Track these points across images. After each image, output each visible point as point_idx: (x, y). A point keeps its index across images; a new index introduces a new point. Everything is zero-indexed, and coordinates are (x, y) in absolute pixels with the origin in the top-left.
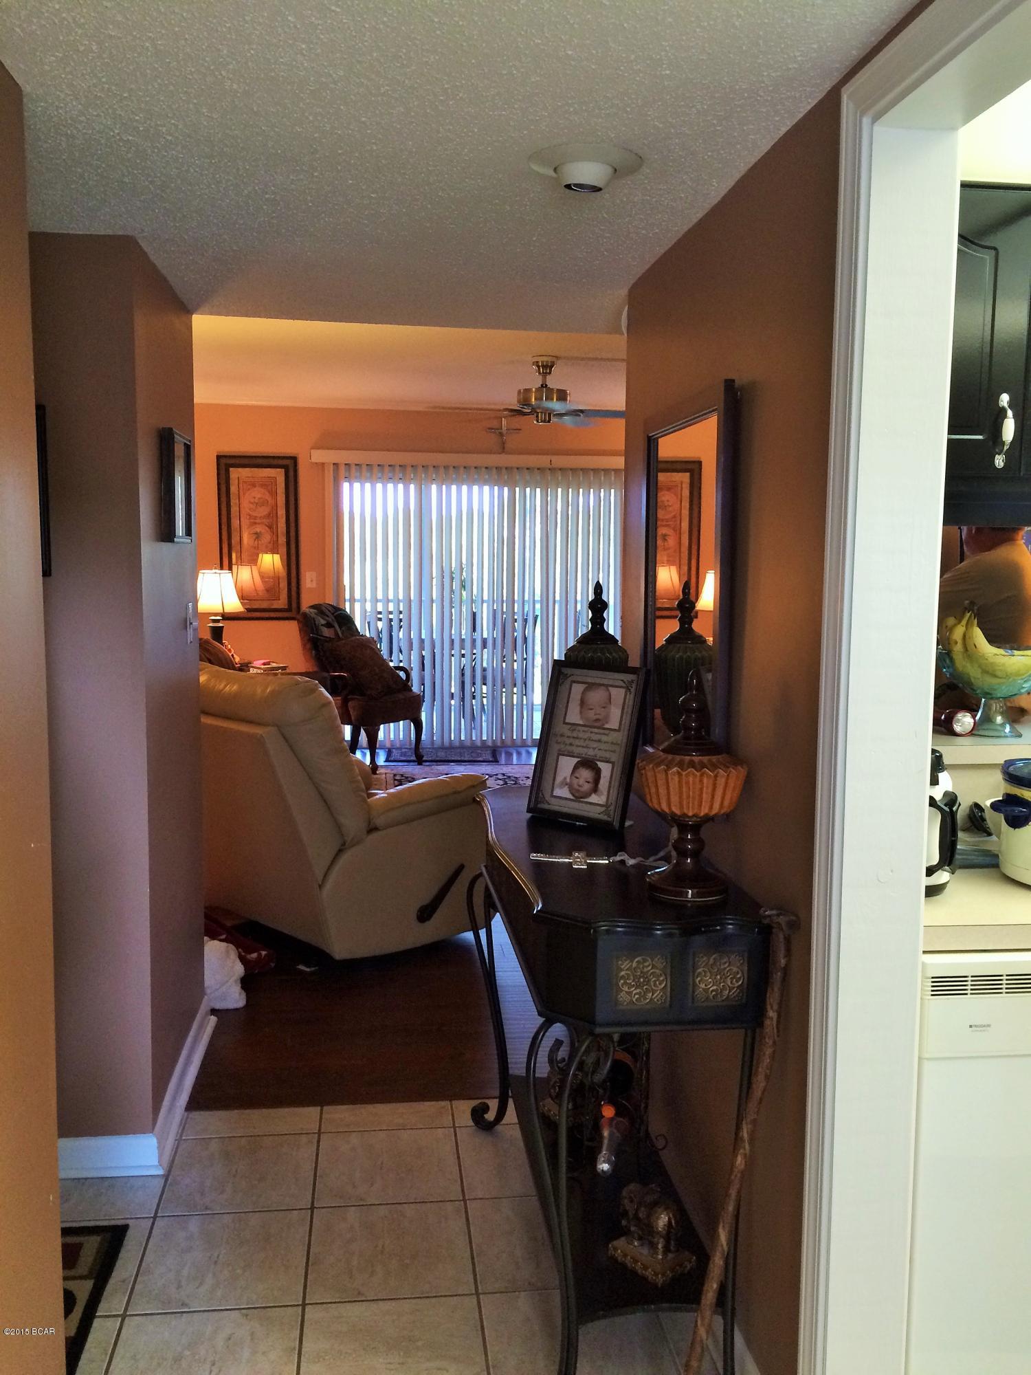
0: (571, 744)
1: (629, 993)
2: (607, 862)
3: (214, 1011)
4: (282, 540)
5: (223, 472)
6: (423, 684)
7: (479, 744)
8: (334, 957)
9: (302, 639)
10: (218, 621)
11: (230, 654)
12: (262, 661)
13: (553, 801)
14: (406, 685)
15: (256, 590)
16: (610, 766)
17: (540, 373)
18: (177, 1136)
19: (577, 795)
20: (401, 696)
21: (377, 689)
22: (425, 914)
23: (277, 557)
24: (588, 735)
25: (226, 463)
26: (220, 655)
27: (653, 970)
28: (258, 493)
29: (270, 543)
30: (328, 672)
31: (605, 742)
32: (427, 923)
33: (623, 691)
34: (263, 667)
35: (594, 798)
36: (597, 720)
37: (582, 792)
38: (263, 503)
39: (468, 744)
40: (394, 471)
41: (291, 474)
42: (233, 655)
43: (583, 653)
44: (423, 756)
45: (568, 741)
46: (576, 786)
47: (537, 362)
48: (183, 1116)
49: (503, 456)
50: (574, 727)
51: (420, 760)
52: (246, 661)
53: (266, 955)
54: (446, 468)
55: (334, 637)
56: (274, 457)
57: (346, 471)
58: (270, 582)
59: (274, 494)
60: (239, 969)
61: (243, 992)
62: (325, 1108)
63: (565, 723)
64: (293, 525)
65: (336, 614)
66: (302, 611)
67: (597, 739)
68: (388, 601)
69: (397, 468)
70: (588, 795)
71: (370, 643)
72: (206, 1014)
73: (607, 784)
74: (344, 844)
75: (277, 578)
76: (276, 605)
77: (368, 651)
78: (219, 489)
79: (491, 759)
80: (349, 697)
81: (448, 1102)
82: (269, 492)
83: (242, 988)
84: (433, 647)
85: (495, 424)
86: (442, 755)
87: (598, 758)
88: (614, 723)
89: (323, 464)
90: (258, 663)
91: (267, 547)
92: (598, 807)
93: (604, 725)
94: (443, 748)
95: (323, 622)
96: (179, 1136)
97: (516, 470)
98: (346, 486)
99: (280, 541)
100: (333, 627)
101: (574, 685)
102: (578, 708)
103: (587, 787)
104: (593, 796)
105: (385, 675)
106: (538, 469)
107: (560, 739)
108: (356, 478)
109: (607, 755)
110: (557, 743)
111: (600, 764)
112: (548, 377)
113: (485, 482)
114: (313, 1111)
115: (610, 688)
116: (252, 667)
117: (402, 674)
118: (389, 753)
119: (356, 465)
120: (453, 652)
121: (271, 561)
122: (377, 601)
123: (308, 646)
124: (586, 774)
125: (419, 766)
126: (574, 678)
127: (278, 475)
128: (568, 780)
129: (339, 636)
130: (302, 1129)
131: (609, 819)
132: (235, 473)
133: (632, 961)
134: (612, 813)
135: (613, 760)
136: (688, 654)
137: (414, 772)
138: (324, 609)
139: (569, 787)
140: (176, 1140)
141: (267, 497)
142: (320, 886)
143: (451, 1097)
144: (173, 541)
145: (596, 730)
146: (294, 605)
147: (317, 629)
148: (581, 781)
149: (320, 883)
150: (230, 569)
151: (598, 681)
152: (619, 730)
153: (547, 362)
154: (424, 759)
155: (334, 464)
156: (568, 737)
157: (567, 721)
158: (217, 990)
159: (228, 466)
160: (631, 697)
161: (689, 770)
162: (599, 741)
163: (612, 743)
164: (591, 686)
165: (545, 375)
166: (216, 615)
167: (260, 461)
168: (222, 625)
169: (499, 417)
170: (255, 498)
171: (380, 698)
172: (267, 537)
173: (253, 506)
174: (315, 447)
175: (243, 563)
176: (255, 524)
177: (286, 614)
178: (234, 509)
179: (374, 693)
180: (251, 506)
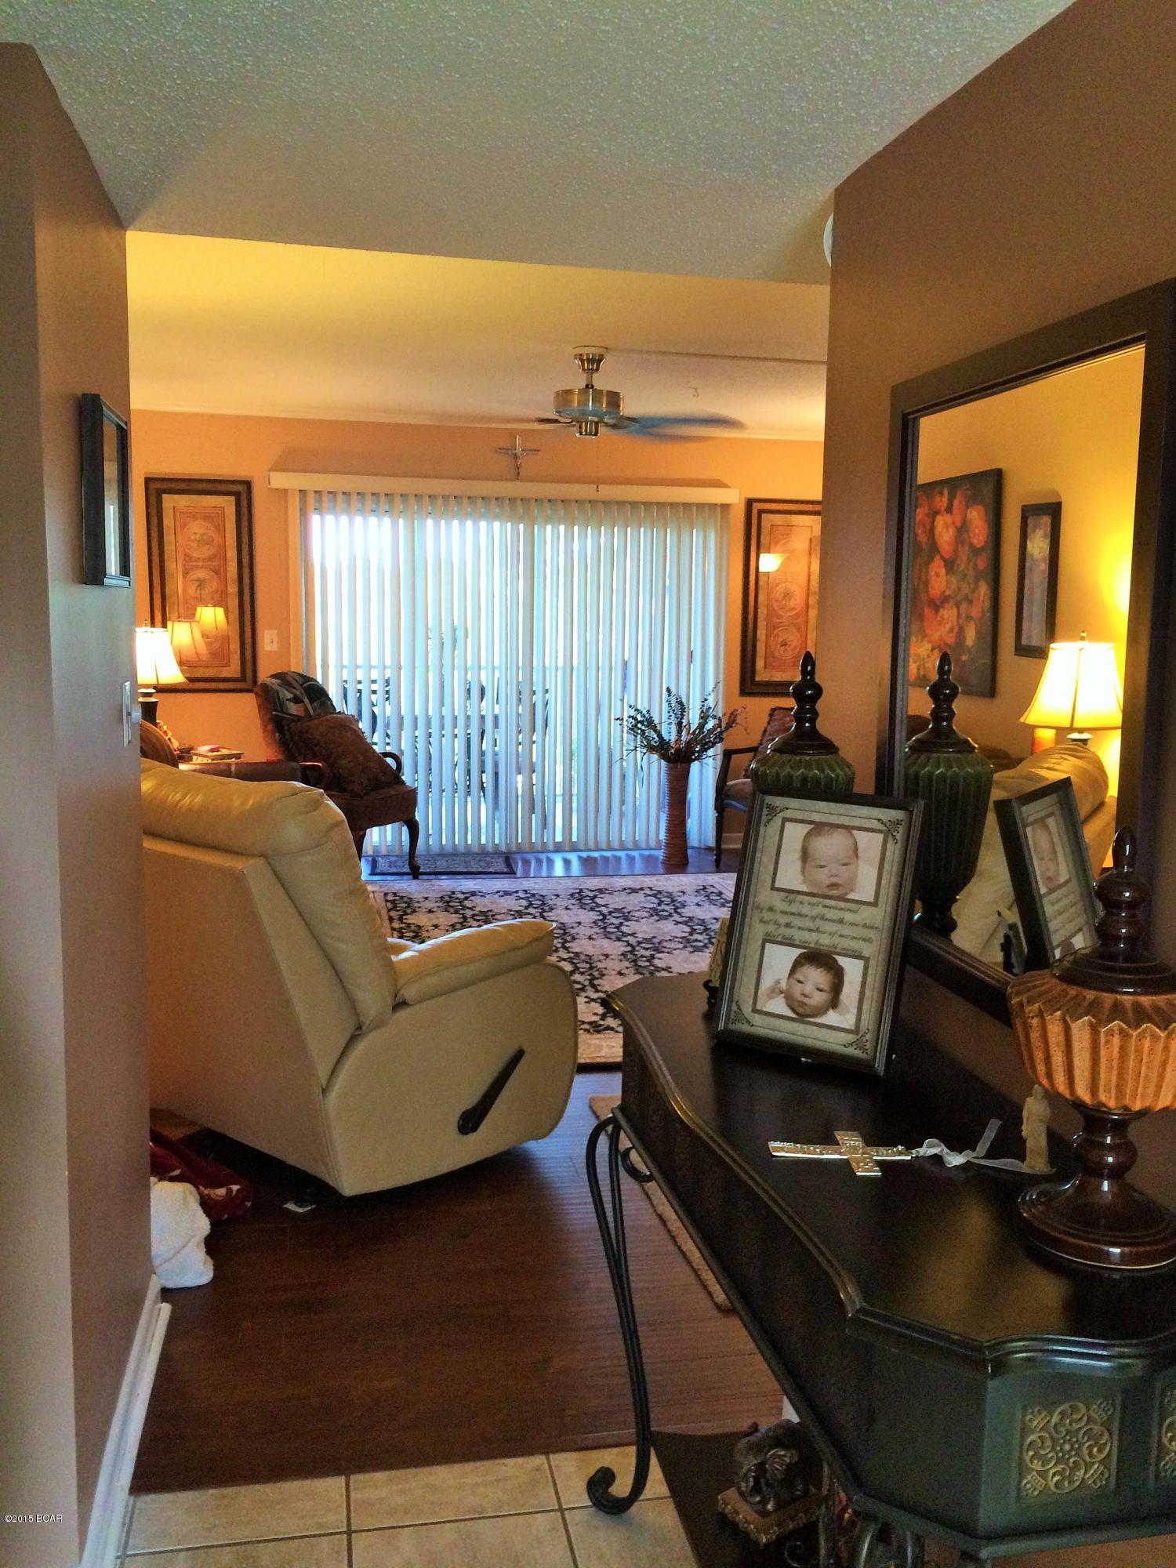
0: (788, 925)
1: (1043, 1474)
2: (909, 1158)
3: (166, 1294)
4: (233, 589)
5: (153, 500)
6: (417, 772)
7: (490, 850)
8: (342, 1192)
10: (149, 695)
11: (167, 738)
12: (209, 747)
13: (757, 1019)
14: (396, 776)
15: (197, 654)
16: (860, 964)
17: (584, 369)
18: (118, 1551)
19: (801, 1010)
20: (393, 792)
21: (362, 783)
22: (470, 1122)
23: (220, 611)
24: (816, 911)
25: (159, 488)
26: (154, 740)
27: (1088, 1427)
28: (197, 529)
29: (216, 592)
30: (297, 762)
31: (851, 924)
32: (472, 1135)
33: (881, 837)
34: (210, 754)
35: (831, 1018)
36: (833, 886)
37: (811, 1006)
38: (209, 542)
39: (476, 849)
40: (378, 502)
41: (244, 503)
42: (169, 739)
43: (788, 770)
44: (419, 868)
45: (783, 920)
46: (797, 995)
47: (581, 354)
48: (128, 1501)
49: (517, 484)
50: (792, 896)
51: (415, 873)
52: (187, 746)
53: (238, 1190)
54: (446, 498)
55: (303, 715)
57: (316, 501)
58: (215, 643)
59: (221, 529)
60: (203, 1225)
61: (209, 1258)
62: (352, 1477)
63: (773, 888)
65: (305, 685)
66: (259, 681)
67: (835, 918)
68: (371, 667)
69: (383, 498)
70: (821, 1011)
71: (350, 722)
72: (155, 1303)
73: (857, 995)
74: (360, 1028)
75: (226, 639)
76: (226, 673)
77: (349, 734)
78: (148, 523)
79: (505, 870)
81: (544, 1459)
82: (214, 526)
83: (209, 1252)
84: (428, 724)
85: (507, 444)
86: (442, 865)
87: (838, 950)
88: (865, 889)
89: (286, 491)
90: (204, 749)
91: (212, 598)
92: (843, 1034)
93: (847, 894)
95: (290, 696)
96: (121, 1549)
97: (534, 502)
98: (315, 519)
99: (230, 590)
100: (302, 702)
101: (788, 825)
102: (798, 865)
103: (818, 999)
104: (831, 1013)
105: (372, 764)
106: (562, 501)
107: (767, 915)
108: (329, 509)
109: (856, 945)
110: (762, 921)
111: (842, 961)
112: (595, 376)
113: (495, 517)
114: (333, 1485)
115: (855, 832)
116: (196, 754)
117: (389, 760)
118: (374, 864)
119: (329, 492)
120: (456, 732)
121: (212, 616)
122: (357, 667)
123: (270, 727)
124: (815, 977)
125: (415, 881)
126: (788, 814)
127: (228, 504)
128: (784, 985)
129: (309, 714)
130: (321, 1525)
131: (864, 1056)
132: (168, 501)
133: (1051, 1414)
134: (868, 1045)
135: (866, 954)
136: (956, 769)
137: (409, 890)
138: (290, 679)
139: (785, 997)
140: (118, 1558)
141: (212, 532)
142: (324, 1091)
144: (103, 583)
145: (833, 903)
146: (249, 672)
147: (282, 704)
148: (809, 988)
149: (324, 1086)
150: (164, 626)
151: (834, 820)
152: (875, 904)
153: (593, 354)
154: (421, 871)
155: (300, 491)
156: (782, 912)
157: (778, 885)
158: (168, 1260)
159: (160, 493)
160: (894, 851)
161: (1145, 1026)
162: (841, 921)
163: (865, 926)
164: (819, 828)
165: (590, 372)
166: (147, 686)
168: (155, 700)
169: (512, 434)
170: (196, 533)
171: (366, 794)
172: (213, 585)
173: (194, 545)
174: (277, 468)
175: (179, 618)
176: (198, 567)
177: (239, 685)
178: (169, 548)
179: (357, 788)
180: (192, 544)
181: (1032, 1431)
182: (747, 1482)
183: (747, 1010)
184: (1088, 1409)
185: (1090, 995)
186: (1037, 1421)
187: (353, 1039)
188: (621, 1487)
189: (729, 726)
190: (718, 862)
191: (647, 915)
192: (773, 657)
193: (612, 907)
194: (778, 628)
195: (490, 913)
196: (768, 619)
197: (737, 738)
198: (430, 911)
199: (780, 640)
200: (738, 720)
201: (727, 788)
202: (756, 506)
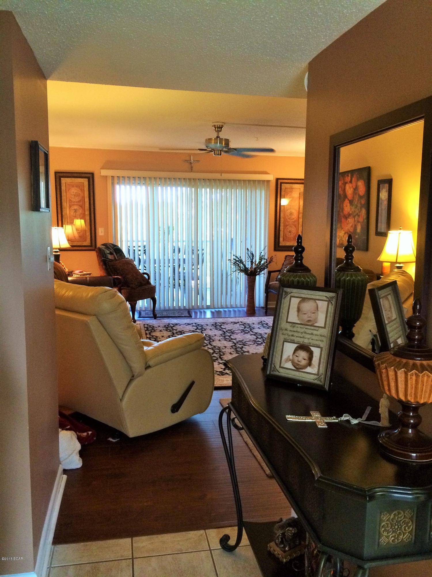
0: (293, 336)
1: (387, 537)
2: (338, 421)
3: (65, 471)
4: (87, 213)
5: (58, 180)
6: (155, 280)
7: (182, 308)
8: (128, 435)
9: (98, 260)
10: (57, 252)
11: (63, 268)
12: (79, 271)
13: (281, 370)
14: (148, 282)
15: (74, 237)
16: (319, 349)
17: (216, 131)
18: (48, 566)
19: (297, 367)
20: (146, 287)
21: (135, 284)
22: (175, 408)
23: (83, 221)
24: (302, 330)
25: (60, 175)
26: (59, 268)
27: (404, 520)
28: (74, 191)
29: (81, 214)
30: (111, 276)
31: (316, 335)
32: (176, 413)
33: (326, 303)
34: (79, 274)
35: (309, 369)
36: (309, 321)
37: (301, 365)
38: (78, 195)
39: (177, 308)
41: (91, 181)
42: (65, 268)
43: (292, 278)
45: (290, 333)
46: (296, 361)
47: (215, 125)
48: (51, 549)
49: (192, 173)
50: (294, 325)
51: (155, 317)
52: (71, 271)
53: (91, 433)
54: (165, 179)
55: (113, 259)
56: (82, 173)
57: (117, 180)
58: (81, 233)
59: (83, 190)
60: (78, 446)
61: (81, 458)
62: (134, 539)
63: (287, 322)
64: (92, 206)
65: (114, 248)
66: (97, 247)
67: (310, 333)
70: (305, 367)
71: (131, 262)
72: (61, 475)
73: (318, 361)
74: (133, 376)
75: (85, 231)
76: (85, 244)
77: (130, 266)
78: (56, 188)
79: (188, 316)
80: (122, 288)
81: (204, 531)
82: (80, 189)
83: (80, 456)
84: (160, 263)
85: (187, 158)
86: (165, 314)
88: (321, 323)
89: (106, 176)
90: (77, 272)
91: (80, 216)
93: (314, 324)
94: (165, 310)
95: (108, 252)
96: (49, 565)
97: (198, 180)
98: (117, 187)
99: (86, 213)
100: (113, 254)
101: (292, 298)
102: (296, 313)
103: (304, 363)
104: (309, 367)
105: (139, 277)
106: (208, 180)
107: (285, 332)
108: (122, 183)
109: (317, 343)
110: (283, 334)
111: (312, 349)
112: (220, 133)
113: (184, 186)
114: (126, 542)
115: (317, 301)
116: (74, 274)
117: (145, 276)
118: (140, 314)
119: (122, 177)
120: (169, 265)
121: (80, 223)
122: (133, 241)
123: (101, 263)
124: (303, 354)
125: (155, 320)
126: (292, 294)
127: (85, 181)
128: (291, 358)
129: (116, 259)
130: (122, 556)
131: (321, 383)
132: (63, 180)
133: (390, 515)
134: (323, 380)
135: (321, 346)
136: (354, 278)
137: (153, 323)
138: (108, 246)
139: (291, 362)
140: (48, 568)
141: (80, 192)
142: (121, 400)
143: (205, 527)
144: (39, 211)
145: (309, 327)
146: (93, 244)
147: (106, 255)
148: (300, 359)
149: (121, 398)
150: (62, 226)
151: (309, 297)
152: (325, 327)
153: (219, 125)
154: (157, 316)
155: (112, 176)
156: (290, 331)
157: (289, 321)
158: (66, 459)
159: (60, 177)
160: (331, 309)
161: (425, 372)
162: (312, 334)
163: (321, 336)
164: (304, 300)
165: (218, 132)
166: (56, 249)
167: (75, 175)
168: (59, 254)
169: (190, 155)
170: (73, 192)
171: (137, 288)
172: (80, 211)
173: (73, 196)
174: (103, 168)
175: (68, 224)
176: (74, 205)
177: (89, 248)
178: (64, 198)
179: (133, 286)
180: (72, 196)
181: (384, 521)
182: (279, 539)
183: (278, 367)
184: (404, 513)
185: (404, 361)
186: (385, 517)
187: (131, 381)
188: (232, 542)
189: (270, 262)
190: (266, 312)
191: (240, 332)
192: (286, 237)
193: (227, 329)
194: (288, 226)
195: (183, 332)
196: (284, 223)
197: (273, 267)
198: (161, 331)
199: (289, 230)
200: (274, 260)
201: (269, 285)
202: (280, 181)
